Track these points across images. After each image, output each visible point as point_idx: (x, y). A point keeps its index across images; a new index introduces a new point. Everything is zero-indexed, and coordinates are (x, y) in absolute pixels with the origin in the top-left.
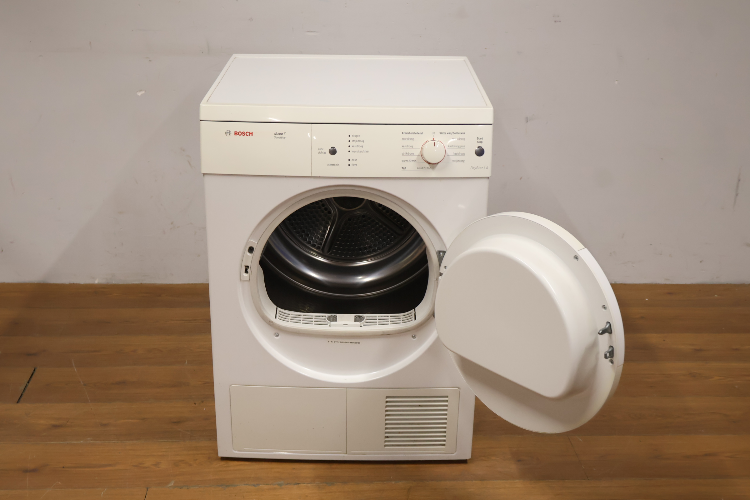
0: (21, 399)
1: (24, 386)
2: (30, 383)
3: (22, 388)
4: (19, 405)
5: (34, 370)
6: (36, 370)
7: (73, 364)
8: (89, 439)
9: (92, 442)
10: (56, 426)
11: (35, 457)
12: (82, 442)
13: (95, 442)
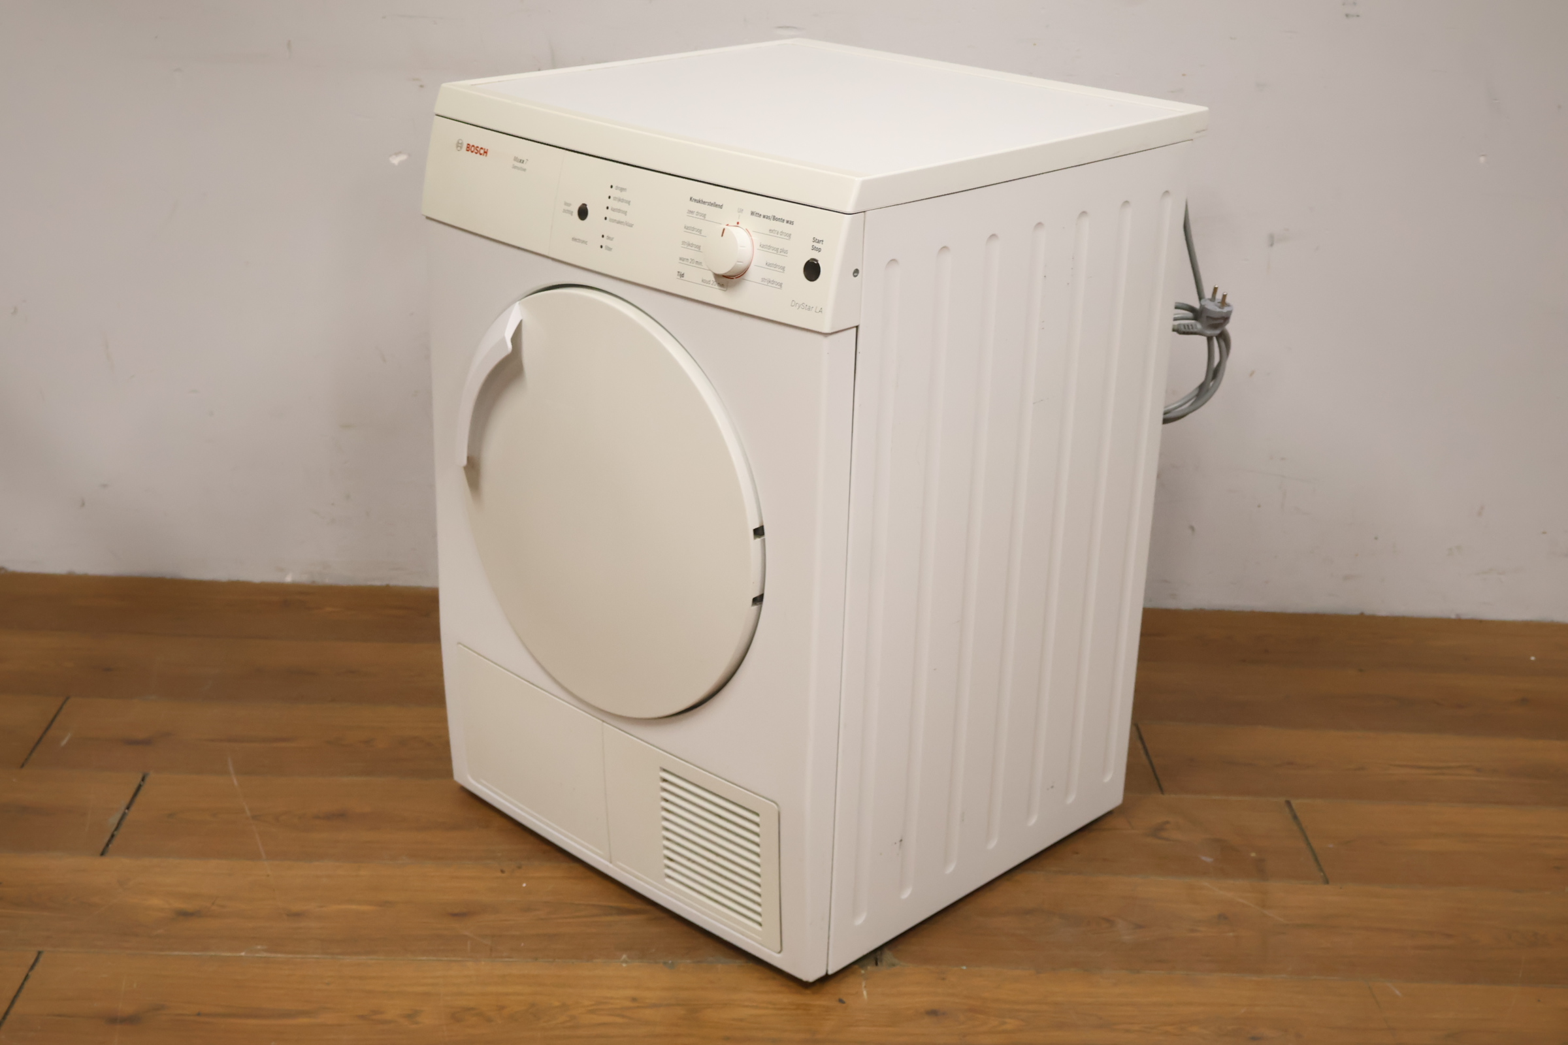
0: (110, 846)
1: (118, 816)
2: (133, 808)
3: (114, 820)
4: (106, 860)
5: (143, 779)
6: (147, 780)
7: (231, 769)
8: (259, 947)
9: (265, 954)
10: (184, 914)
11: (135, 985)
12: (243, 954)
13: (273, 955)
